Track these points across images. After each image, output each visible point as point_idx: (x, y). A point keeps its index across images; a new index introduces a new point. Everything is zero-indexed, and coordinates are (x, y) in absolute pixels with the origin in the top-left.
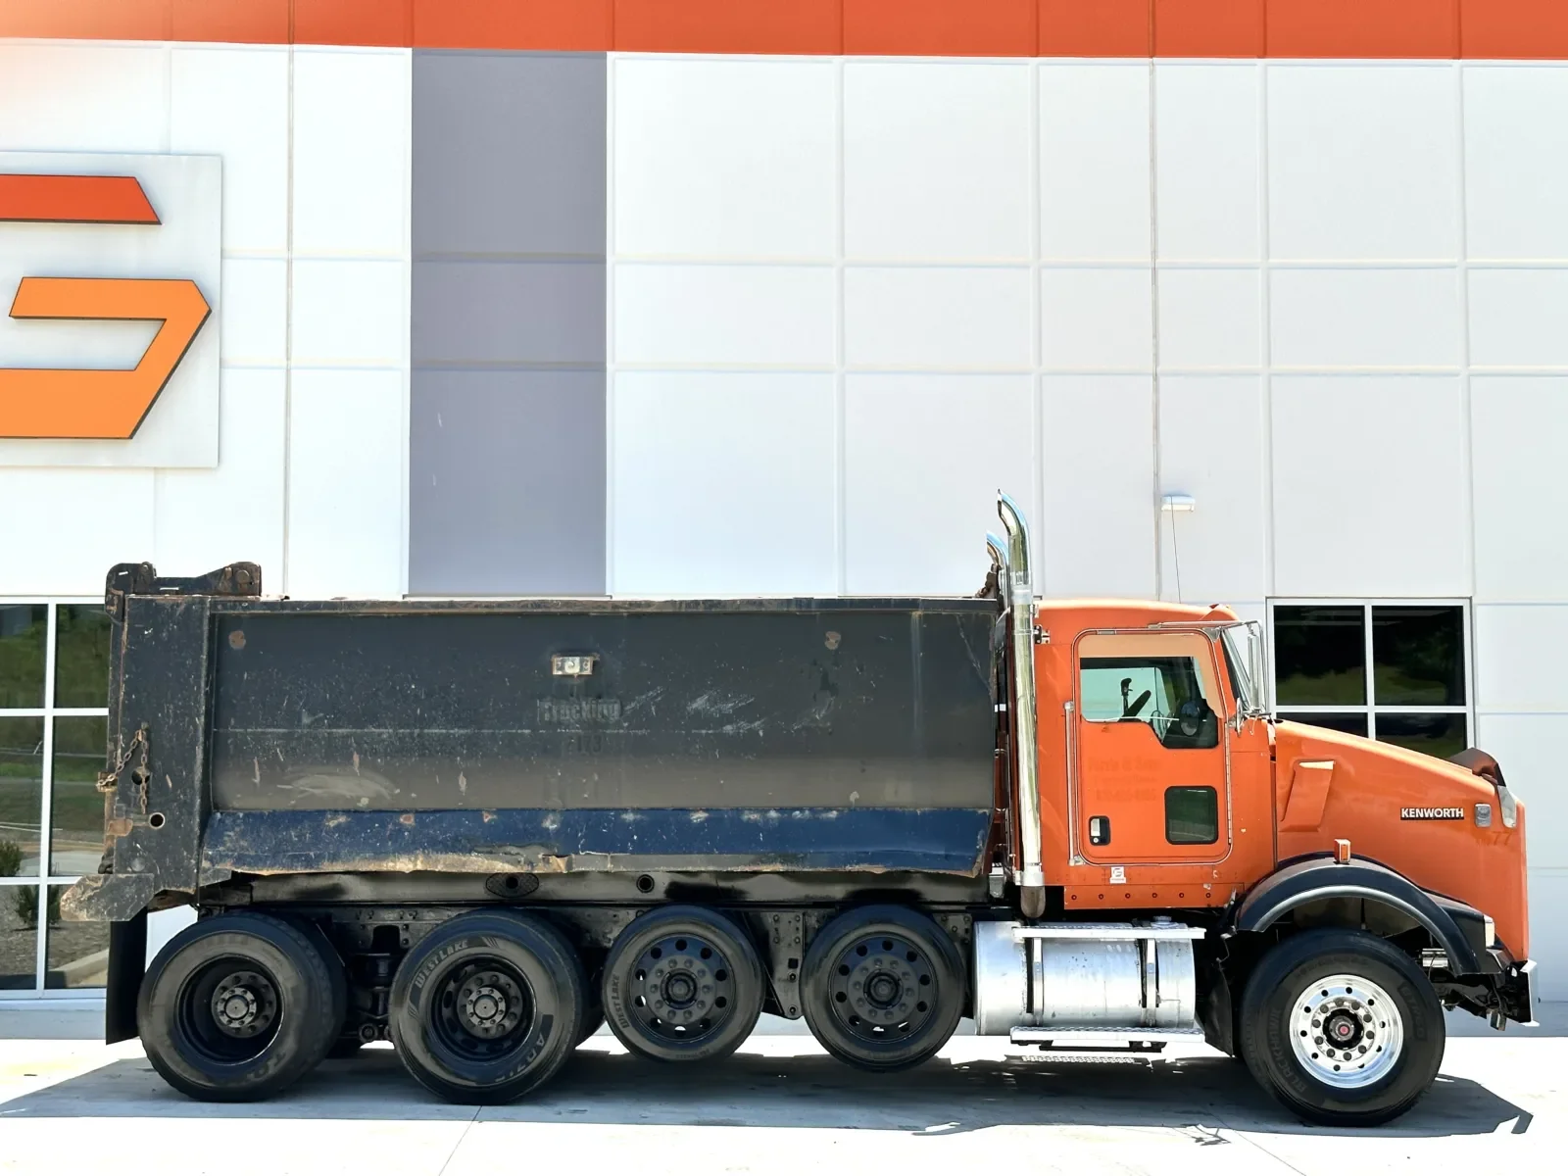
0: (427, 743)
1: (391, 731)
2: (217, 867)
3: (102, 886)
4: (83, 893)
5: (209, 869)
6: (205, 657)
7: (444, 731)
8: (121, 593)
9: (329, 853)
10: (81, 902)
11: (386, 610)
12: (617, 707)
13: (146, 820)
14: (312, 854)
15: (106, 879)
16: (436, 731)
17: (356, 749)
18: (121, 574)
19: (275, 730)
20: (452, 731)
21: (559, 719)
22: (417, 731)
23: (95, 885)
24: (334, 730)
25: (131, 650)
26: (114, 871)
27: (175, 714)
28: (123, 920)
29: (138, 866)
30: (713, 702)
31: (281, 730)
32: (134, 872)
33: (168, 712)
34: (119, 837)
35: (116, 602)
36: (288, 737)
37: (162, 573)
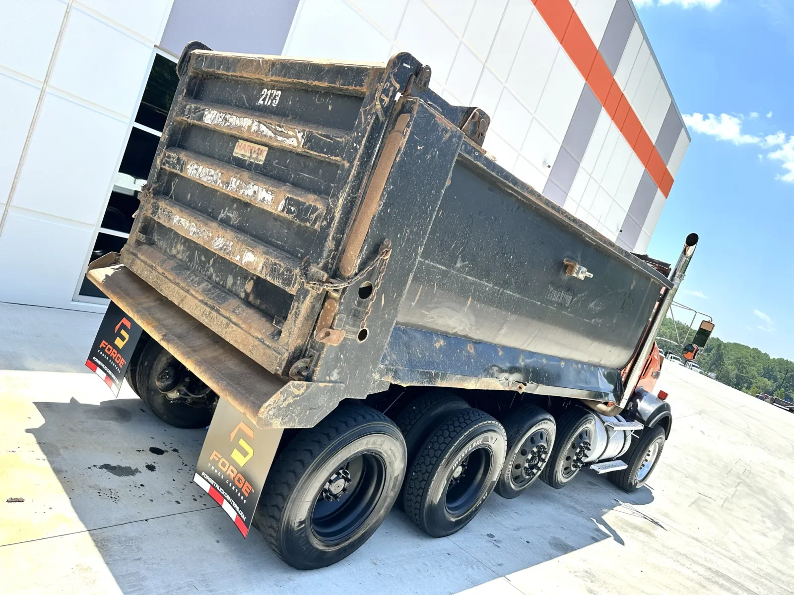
0: (502, 299)
1: (491, 286)
2: (383, 379)
3: (303, 394)
4: (285, 400)
5: (377, 381)
6: (443, 192)
7: (511, 293)
8: (398, 86)
9: (442, 373)
10: (279, 409)
11: (533, 199)
12: (571, 297)
13: (355, 333)
14: (433, 372)
15: (308, 388)
16: (509, 292)
17: (472, 295)
18: (404, 65)
19: (440, 267)
20: (514, 294)
21: (551, 300)
22: (502, 290)
23: (297, 392)
24: (468, 277)
25: (404, 160)
26: (315, 378)
27: (409, 239)
28: (308, 427)
29: (335, 376)
30: (595, 305)
31: (443, 268)
32: (330, 382)
33: (405, 234)
34: (331, 346)
35: (391, 94)
36: (444, 274)
37: (433, 86)
